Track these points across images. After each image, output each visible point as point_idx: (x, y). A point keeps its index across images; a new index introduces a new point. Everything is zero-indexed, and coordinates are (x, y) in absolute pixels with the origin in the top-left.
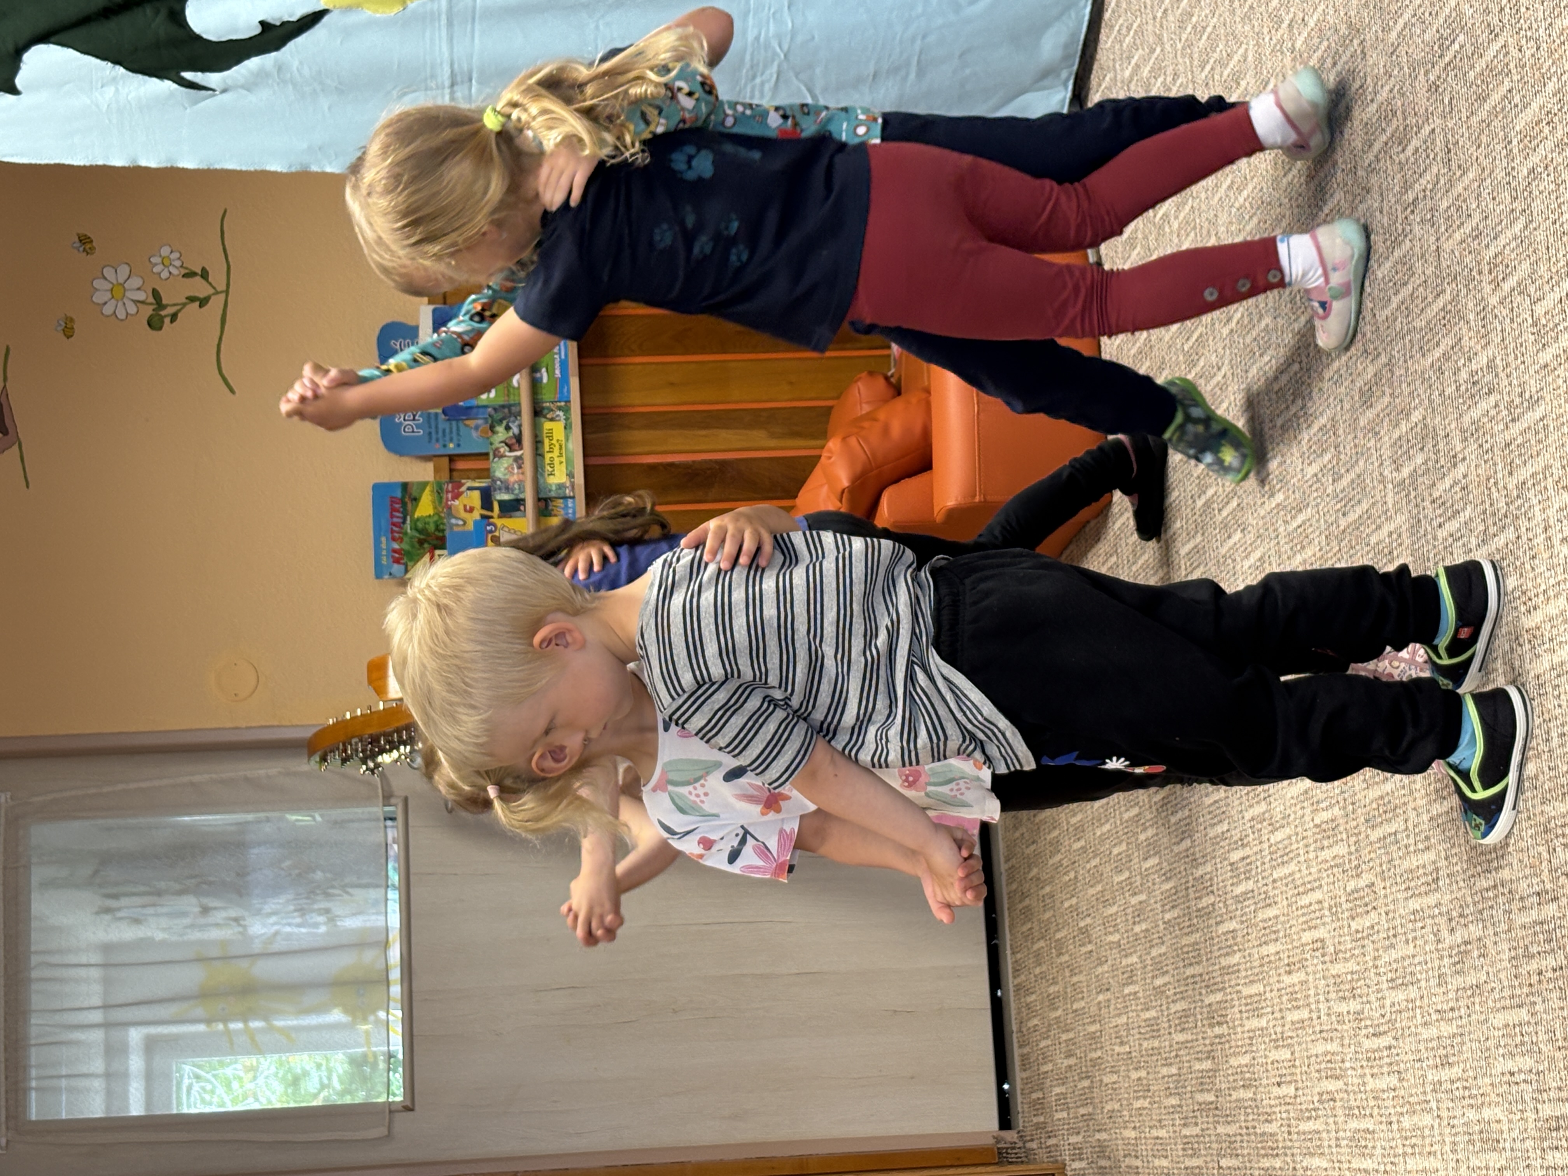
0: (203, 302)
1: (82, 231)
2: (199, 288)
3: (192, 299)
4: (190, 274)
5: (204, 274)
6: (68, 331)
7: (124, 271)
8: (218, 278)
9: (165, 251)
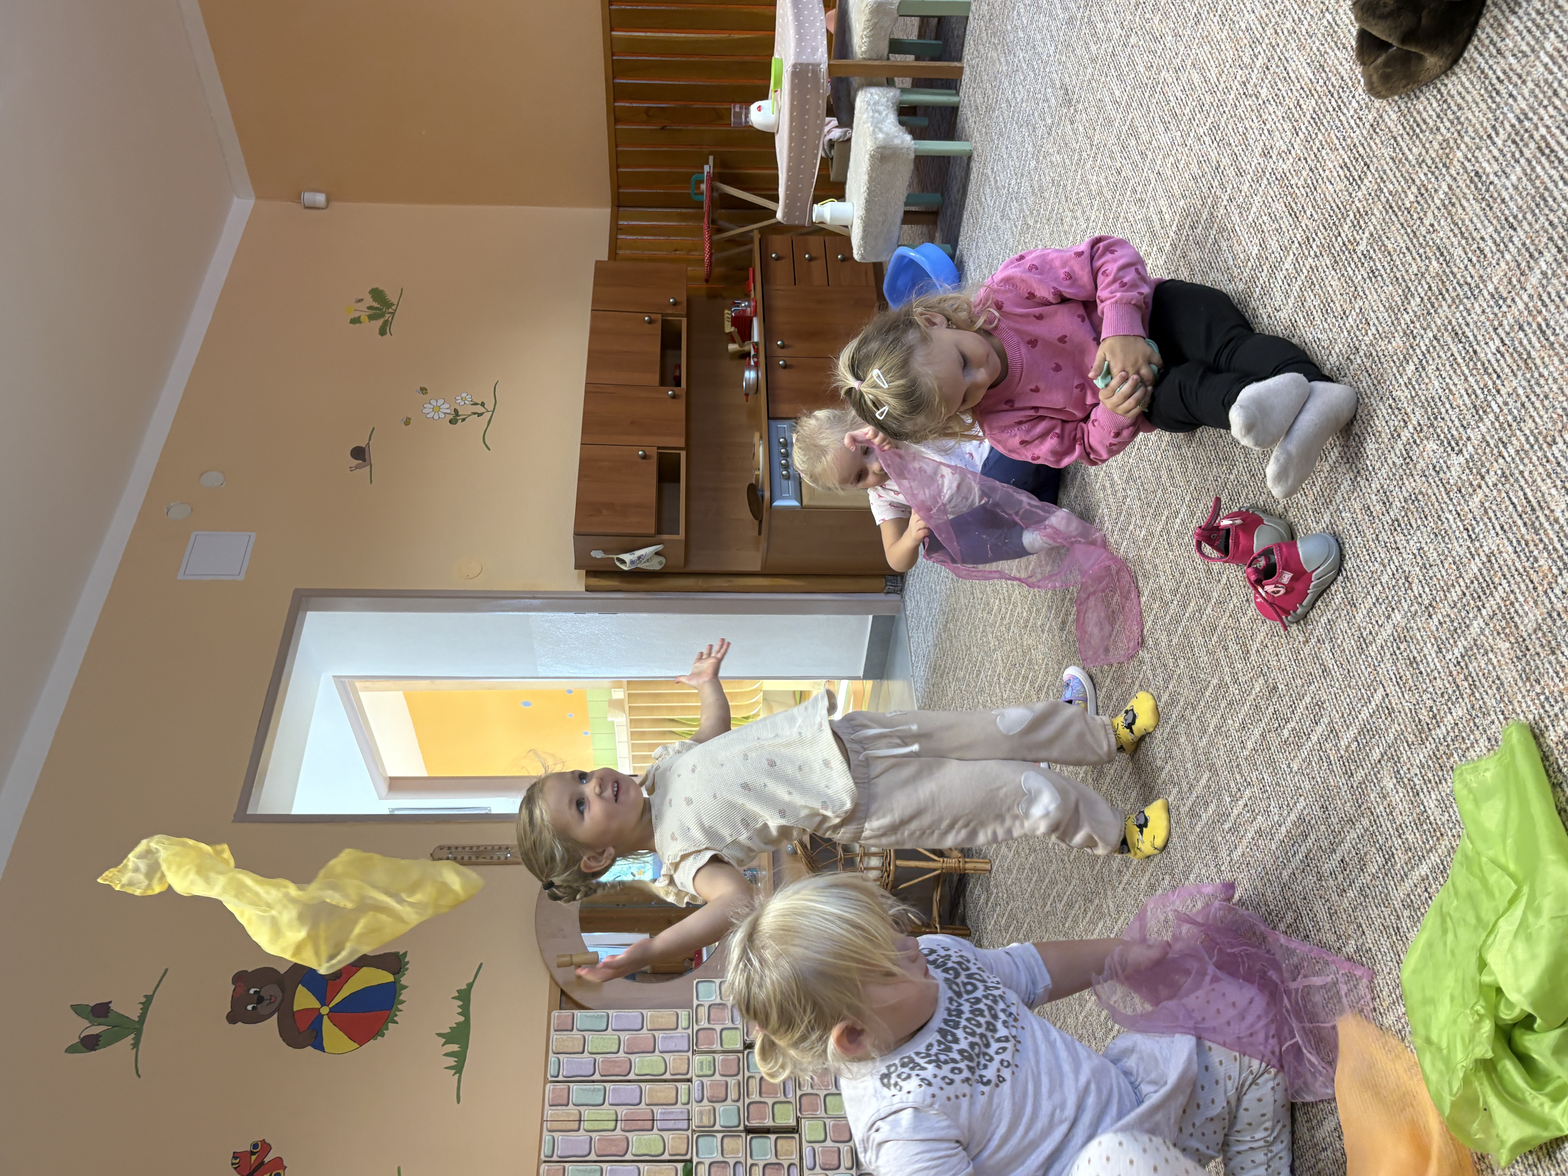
0: (480, 415)
1: (423, 385)
2: (480, 409)
3: (474, 413)
4: (476, 404)
5: (483, 404)
6: (407, 422)
7: (441, 402)
8: (490, 406)
9: (464, 395)
